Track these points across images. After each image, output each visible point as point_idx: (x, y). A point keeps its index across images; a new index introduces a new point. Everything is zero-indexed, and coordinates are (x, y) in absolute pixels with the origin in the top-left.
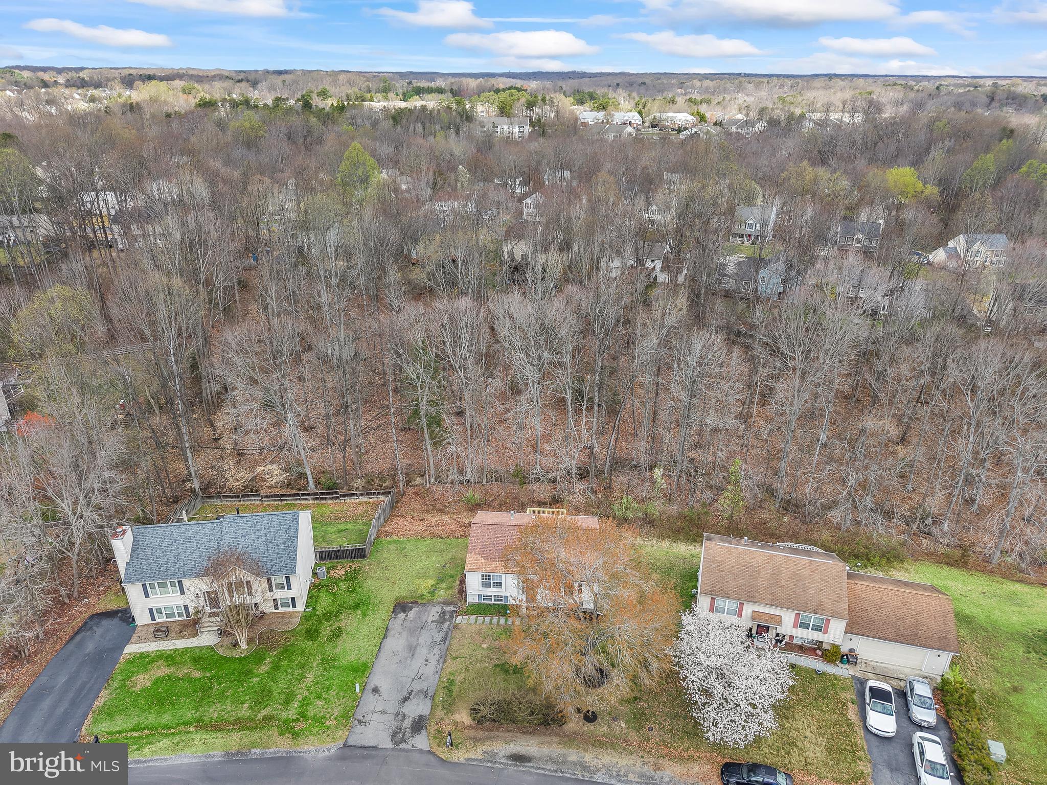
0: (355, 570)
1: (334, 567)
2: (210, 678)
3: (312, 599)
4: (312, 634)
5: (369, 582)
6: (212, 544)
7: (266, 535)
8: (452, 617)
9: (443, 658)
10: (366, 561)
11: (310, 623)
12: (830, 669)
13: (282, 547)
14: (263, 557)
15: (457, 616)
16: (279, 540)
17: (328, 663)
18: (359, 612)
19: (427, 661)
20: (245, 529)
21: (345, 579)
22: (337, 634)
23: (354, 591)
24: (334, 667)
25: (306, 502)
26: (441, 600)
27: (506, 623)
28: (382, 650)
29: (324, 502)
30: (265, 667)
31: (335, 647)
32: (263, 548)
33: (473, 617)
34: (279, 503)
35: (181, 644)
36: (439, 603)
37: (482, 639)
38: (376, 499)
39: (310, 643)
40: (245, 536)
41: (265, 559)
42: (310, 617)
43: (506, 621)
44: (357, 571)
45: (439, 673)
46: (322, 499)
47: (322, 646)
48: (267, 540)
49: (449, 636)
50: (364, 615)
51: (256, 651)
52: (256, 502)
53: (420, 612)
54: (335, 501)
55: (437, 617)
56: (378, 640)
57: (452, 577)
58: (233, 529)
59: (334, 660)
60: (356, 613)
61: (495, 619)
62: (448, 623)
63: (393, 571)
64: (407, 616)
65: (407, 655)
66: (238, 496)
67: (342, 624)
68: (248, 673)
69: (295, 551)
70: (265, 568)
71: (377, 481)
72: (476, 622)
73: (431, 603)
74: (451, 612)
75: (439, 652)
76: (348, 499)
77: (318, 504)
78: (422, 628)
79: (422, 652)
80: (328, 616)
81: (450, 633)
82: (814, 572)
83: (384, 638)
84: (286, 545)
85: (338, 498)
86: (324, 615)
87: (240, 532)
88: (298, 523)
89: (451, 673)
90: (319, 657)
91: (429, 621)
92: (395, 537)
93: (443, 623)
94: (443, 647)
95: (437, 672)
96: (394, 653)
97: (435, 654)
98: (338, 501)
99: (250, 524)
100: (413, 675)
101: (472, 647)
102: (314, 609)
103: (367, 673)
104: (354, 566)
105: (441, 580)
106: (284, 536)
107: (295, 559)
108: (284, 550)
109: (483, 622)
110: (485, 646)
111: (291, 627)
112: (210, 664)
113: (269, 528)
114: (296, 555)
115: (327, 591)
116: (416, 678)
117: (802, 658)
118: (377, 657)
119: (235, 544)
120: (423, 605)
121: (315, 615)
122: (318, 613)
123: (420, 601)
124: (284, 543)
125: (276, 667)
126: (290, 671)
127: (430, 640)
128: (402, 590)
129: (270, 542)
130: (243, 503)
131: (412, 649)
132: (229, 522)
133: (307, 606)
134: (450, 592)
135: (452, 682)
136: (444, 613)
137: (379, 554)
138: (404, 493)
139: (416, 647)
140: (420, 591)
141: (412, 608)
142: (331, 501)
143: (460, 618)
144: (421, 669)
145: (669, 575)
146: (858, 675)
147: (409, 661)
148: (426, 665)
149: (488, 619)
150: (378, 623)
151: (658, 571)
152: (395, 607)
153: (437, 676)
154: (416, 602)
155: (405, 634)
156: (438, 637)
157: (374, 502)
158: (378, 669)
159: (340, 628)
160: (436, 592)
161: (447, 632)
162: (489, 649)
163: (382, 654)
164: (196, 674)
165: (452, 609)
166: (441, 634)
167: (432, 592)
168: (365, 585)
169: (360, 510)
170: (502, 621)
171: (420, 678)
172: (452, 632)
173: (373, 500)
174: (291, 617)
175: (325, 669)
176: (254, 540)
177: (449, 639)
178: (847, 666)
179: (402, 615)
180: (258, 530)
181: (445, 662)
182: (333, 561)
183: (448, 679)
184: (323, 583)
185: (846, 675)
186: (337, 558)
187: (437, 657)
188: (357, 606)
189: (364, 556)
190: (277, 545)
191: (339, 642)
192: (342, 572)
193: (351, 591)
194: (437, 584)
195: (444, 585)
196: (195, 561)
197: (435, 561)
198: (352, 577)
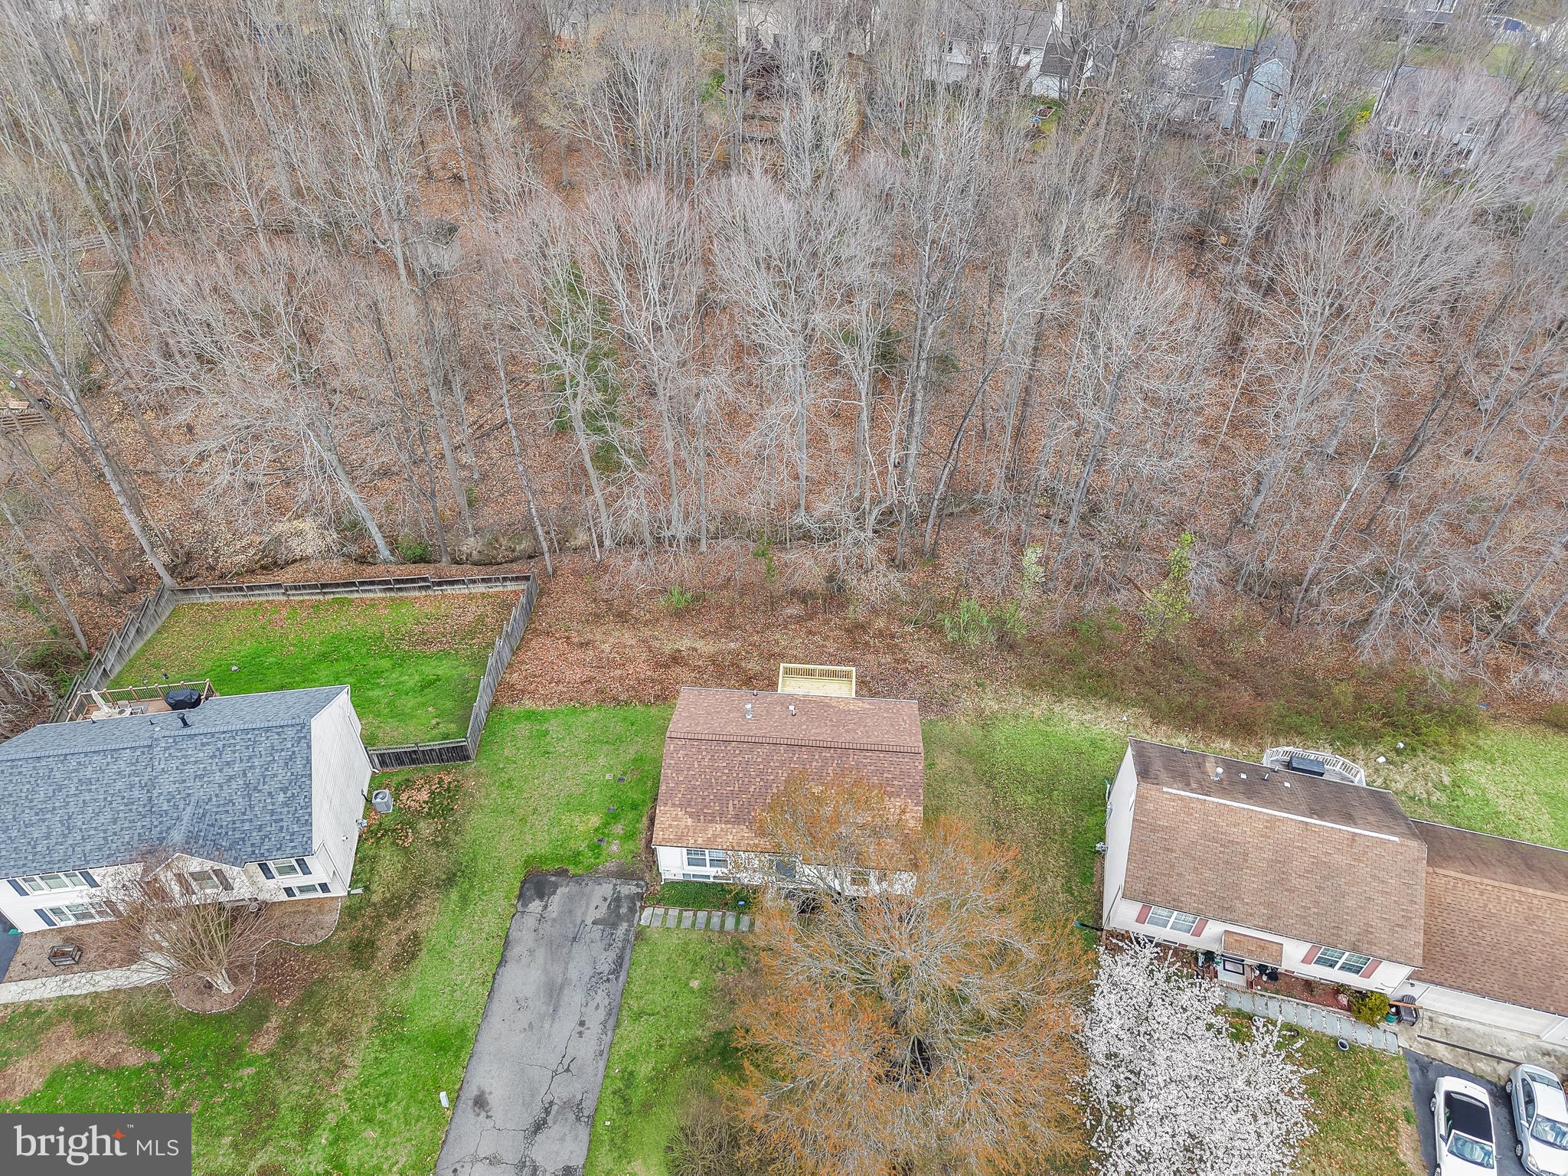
0: (448, 790)
1: (408, 784)
2: (160, 1068)
3: (364, 864)
4: (361, 951)
5: (475, 818)
6: (136, 793)
7: (245, 775)
8: (632, 910)
9: (614, 1016)
10: (471, 767)
11: (359, 924)
12: (1363, 1035)
13: (281, 798)
14: (243, 821)
15: (642, 908)
16: (273, 785)
17: (391, 1024)
18: (454, 895)
19: (582, 1023)
20: (201, 762)
21: (428, 814)
22: (410, 951)
23: (446, 843)
24: (401, 1038)
25: (371, 595)
26: (611, 866)
27: (736, 929)
28: (496, 996)
29: (405, 594)
30: (266, 1041)
31: (405, 985)
32: (240, 803)
33: (674, 912)
34: (321, 597)
35: (105, 980)
36: (609, 875)
37: (689, 967)
38: (501, 589)
39: (357, 974)
40: (201, 777)
41: (247, 826)
42: (360, 908)
43: (738, 922)
44: (452, 792)
45: (605, 1055)
46: (400, 589)
47: (379, 982)
48: (247, 785)
49: (627, 958)
50: (464, 899)
51: (251, 999)
52: (276, 598)
53: (571, 898)
54: (424, 593)
55: (602, 912)
56: (489, 968)
57: (634, 807)
58: (175, 763)
59: (402, 1019)
60: (447, 897)
61: (716, 916)
62: (625, 925)
63: (521, 791)
64: (545, 907)
65: (544, 1008)
66: (241, 589)
67: (421, 925)
68: (233, 1056)
69: (308, 805)
70: (248, 844)
71: (504, 542)
72: (680, 922)
73: (593, 874)
74: (632, 898)
75: (606, 1002)
76: (449, 590)
77: (392, 599)
78: (574, 939)
79: (574, 998)
80: (394, 907)
81: (628, 951)
82: (1360, 861)
83: (499, 965)
84: (289, 794)
85: (428, 587)
86: (386, 902)
87: (190, 770)
88: (309, 747)
89: (628, 1054)
90: (373, 1012)
91: (589, 921)
92: (528, 704)
93: (614, 926)
94: (615, 987)
95: (601, 1053)
96: (520, 1005)
97: (597, 1007)
98: (430, 592)
99: (209, 750)
100: (553, 1061)
101: (672, 988)
102: (366, 888)
103: (464, 1055)
104: (447, 779)
105: (613, 816)
106: (283, 775)
107: (308, 823)
108: (285, 804)
109: (694, 924)
110: (695, 984)
111: (322, 934)
112: (161, 1031)
113: (250, 758)
114: (310, 814)
115: (393, 843)
116: (560, 1069)
117: (1309, 1011)
118: (485, 1016)
119: (183, 795)
120: (578, 879)
121: (370, 904)
122: (375, 898)
123: (572, 870)
124: (284, 790)
125: (289, 1040)
126: (315, 1049)
127: (588, 971)
128: (539, 842)
129: (255, 789)
130: (253, 599)
131: (554, 992)
132: (166, 749)
133: (353, 884)
134: (630, 846)
135: (629, 1078)
136: (617, 900)
137: (495, 748)
138: (555, 571)
139: (561, 988)
140: (572, 844)
141: (556, 886)
142: (417, 594)
143: (648, 912)
144: (571, 1044)
145: (1050, 797)
146: (1417, 1048)
147: (547, 1026)
148: (580, 1034)
149: (702, 915)
150: (491, 924)
151: (1029, 787)
152: (524, 883)
153: (601, 1064)
154: (562, 873)
155: (541, 954)
156: (606, 961)
157: (497, 595)
158: (487, 1043)
159: (415, 934)
160: (604, 845)
161: (624, 948)
162: (704, 991)
163: (496, 1006)
164: (133, 1058)
165: (634, 890)
166: (612, 955)
167: (596, 847)
168: (468, 826)
169: (473, 611)
170: (730, 923)
171: (568, 1070)
172: (633, 950)
173: (495, 589)
174: (320, 910)
175: (383, 1044)
176: (221, 786)
177: (626, 966)
178: (1394, 1027)
179: (536, 906)
180: (228, 764)
181: (617, 1025)
182: (406, 768)
183: (623, 1071)
184: (388, 823)
185: (1393, 1049)
186: (413, 762)
187: (601, 1014)
188: (450, 880)
189: (466, 758)
190: (270, 794)
191: (416, 970)
192: (424, 796)
193: (441, 842)
194: (606, 824)
195: (618, 829)
196: (105, 832)
197: (603, 767)
198: (443, 806)
